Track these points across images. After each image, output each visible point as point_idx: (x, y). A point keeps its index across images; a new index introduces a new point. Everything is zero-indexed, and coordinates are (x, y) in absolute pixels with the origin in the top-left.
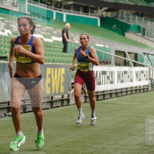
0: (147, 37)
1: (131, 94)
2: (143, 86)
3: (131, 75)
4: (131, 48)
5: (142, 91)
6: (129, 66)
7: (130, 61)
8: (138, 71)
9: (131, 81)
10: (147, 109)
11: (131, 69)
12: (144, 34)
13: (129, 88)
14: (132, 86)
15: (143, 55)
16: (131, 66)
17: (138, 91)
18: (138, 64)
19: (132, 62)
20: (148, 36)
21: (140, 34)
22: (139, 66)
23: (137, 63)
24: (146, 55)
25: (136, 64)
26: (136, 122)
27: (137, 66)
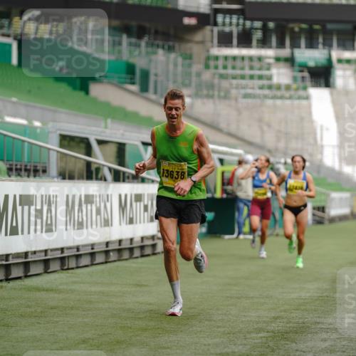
0: (153, 97)
1: (106, 262)
2: (140, 239)
3: (105, 207)
4: (106, 127)
5: (137, 253)
6: (101, 179)
7: (104, 165)
8: (126, 196)
10: (150, 304)
11: (107, 189)
12: (144, 88)
13: (100, 244)
14: (108, 240)
15: (141, 147)
16: (105, 180)
17: (126, 255)
18: (127, 175)
19: (110, 169)
20: (155, 93)
21: (134, 88)
22: (129, 182)
23: (124, 173)
24: (150, 149)
25: (122, 174)
26: (119, 342)
27: (124, 181)
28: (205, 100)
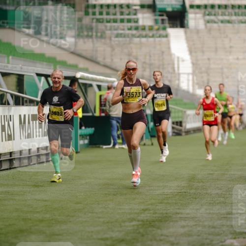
1: (10, 169)
3: (9, 125)
4: (8, 63)
6: (5, 104)
7: (7, 93)
8: (25, 116)
9: (10, 138)
10: (46, 201)
11: (9, 110)
13: (5, 154)
14: (11, 151)
15: (36, 78)
16: (9, 104)
18: (25, 99)
19: (12, 95)
22: (27, 106)
23: (23, 98)
24: (43, 79)
25: (21, 98)
26: (21, 231)
27: (23, 105)
28: (86, 40)
